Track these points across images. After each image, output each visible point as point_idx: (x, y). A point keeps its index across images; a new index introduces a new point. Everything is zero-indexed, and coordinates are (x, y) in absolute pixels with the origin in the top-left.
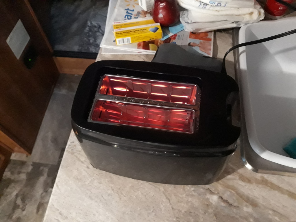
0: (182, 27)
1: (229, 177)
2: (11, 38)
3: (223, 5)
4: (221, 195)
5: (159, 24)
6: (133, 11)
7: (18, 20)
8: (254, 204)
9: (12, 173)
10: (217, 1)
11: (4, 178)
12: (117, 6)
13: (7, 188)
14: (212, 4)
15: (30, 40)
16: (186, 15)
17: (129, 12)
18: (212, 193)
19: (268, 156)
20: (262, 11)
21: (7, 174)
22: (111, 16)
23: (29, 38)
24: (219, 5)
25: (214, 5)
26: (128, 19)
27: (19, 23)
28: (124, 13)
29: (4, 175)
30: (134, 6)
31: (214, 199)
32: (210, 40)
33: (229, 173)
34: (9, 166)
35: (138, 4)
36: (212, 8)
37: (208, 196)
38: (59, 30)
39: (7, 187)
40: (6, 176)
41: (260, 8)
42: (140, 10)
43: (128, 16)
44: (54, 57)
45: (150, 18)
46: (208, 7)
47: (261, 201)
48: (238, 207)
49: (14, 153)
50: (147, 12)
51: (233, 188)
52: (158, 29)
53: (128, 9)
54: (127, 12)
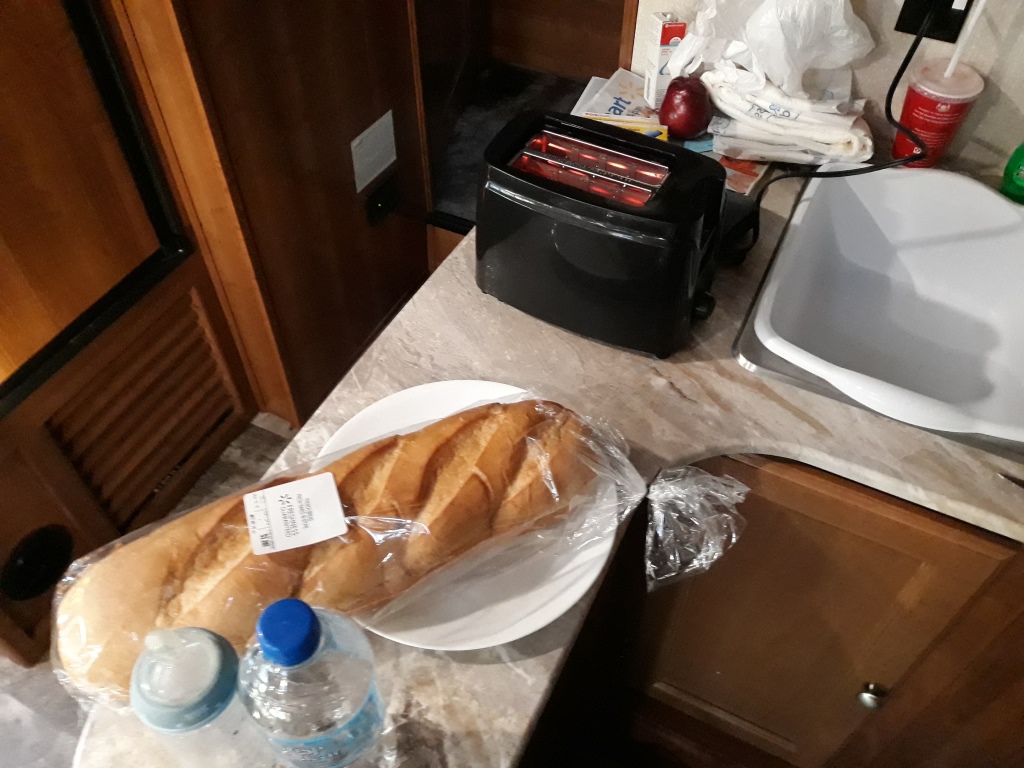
0: (711, 146)
1: (698, 363)
2: (360, 143)
3: (793, 115)
4: (674, 382)
5: (666, 127)
6: (629, 103)
7: (387, 111)
8: (726, 407)
9: (246, 454)
10: (784, 107)
11: (222, 458)
12: (601, 91)
13: (222, 482)
14: (773, 112)
15: (395, 162)
16: (724, 125)
17: (620, 103)
18: (659, 374)
19: (775, 345)
20: (869, 143)
21: (233, 453)
22: (584, 103)
23: (394, 158)
24: (786, 114)
25: (778, 113)
26: (615, 114)
27: (387, 120)
28: (611, 103)
29: (226, 453)
30: (633, 97)
31: (659, 383)
32: (757, 175)
33: (699, 358)
34: (242, 437)
35: (643, 96)
36: (772, 118)
37: (651, 375)
38: (460, 171)
39: (224, 479)
40: (228, 456)
41: (865, 136)
42: (643, 106)
43: (615, 109)
44: (429, 227)
45: (655, 119)
46: (765, 115)
47: (739, 407)
48: (695, 402)
49: (263, 412)
50: (654, 111)
51: (697, 378)
52: (661, 133)
53: (620, 99)
54: (617, 103)
